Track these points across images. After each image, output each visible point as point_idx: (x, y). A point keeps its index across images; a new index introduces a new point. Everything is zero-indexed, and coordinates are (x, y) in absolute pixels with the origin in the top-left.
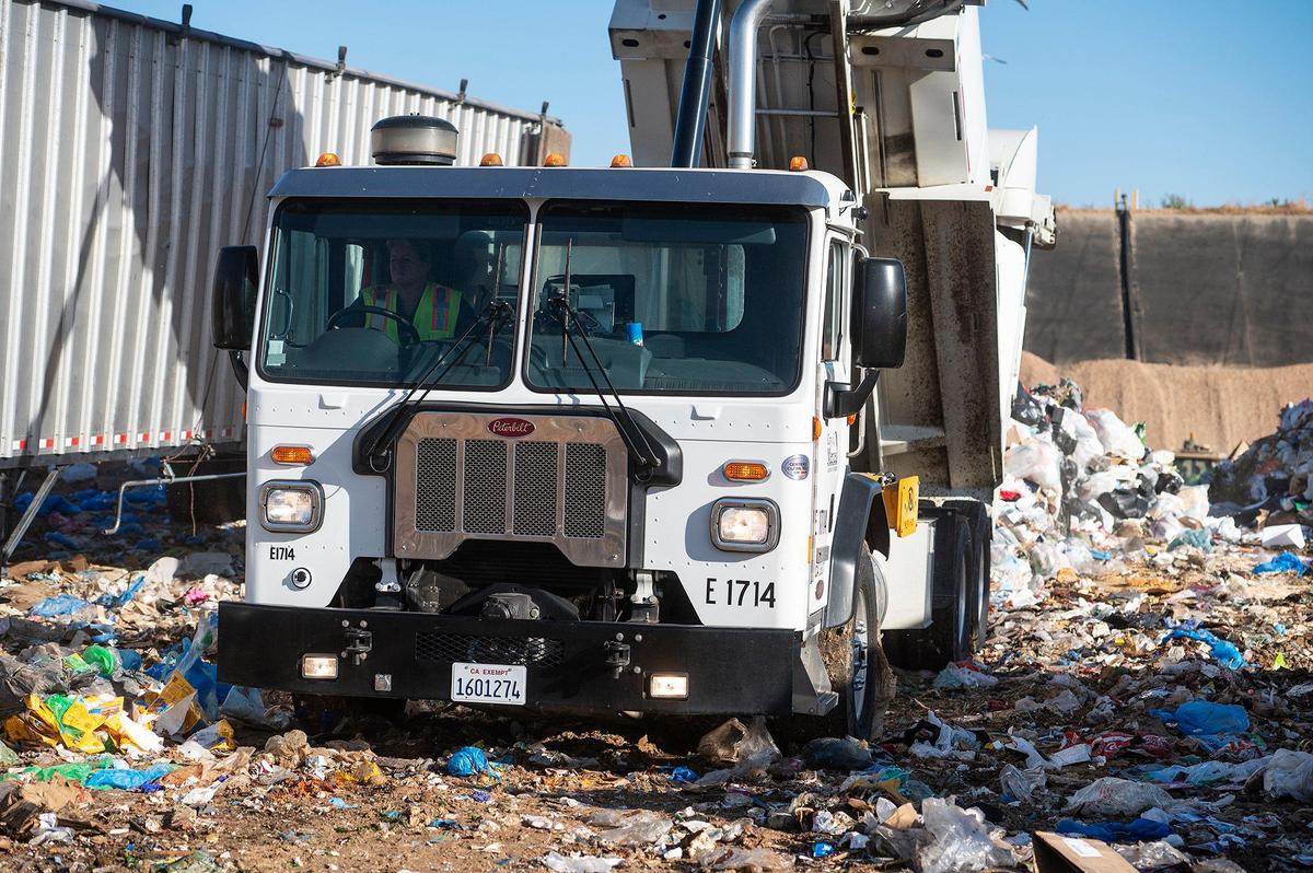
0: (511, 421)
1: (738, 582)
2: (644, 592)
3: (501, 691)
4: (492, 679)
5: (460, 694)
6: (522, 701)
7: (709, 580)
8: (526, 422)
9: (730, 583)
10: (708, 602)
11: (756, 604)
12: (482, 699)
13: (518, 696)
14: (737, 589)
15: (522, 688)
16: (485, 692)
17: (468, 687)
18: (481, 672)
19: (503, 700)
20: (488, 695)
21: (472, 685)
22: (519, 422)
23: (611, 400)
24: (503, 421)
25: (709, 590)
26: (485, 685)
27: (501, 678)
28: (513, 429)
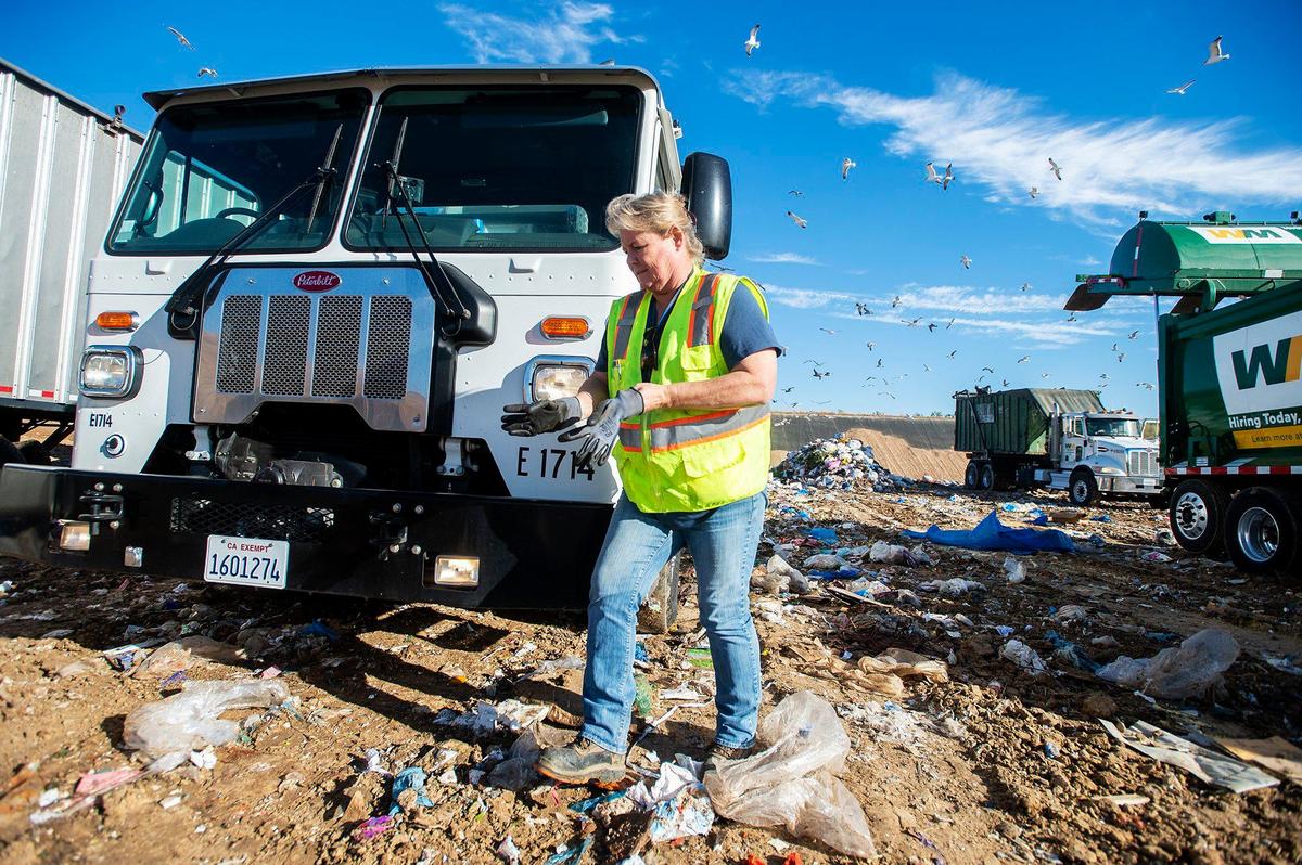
0: (316, 274)
1: (553, 451)
2: (453, 462)
3: (259, 572)
4: (251, 555)
5: (214, 573)
6: (281, 584)
7: (522, 449)
8: (330, 275)
9: (544, 452)
10: (520, 473)
11: (573, 477)
12: (238, 581)
13: (277, 577)
14: (552, 459)
15: (282, 569)
16: (241, 572)
17: (223, 565)
18: (239, 547)
19: (259, 583)
20: (244, 576)
21: (228, 563)
22: (324, 275)
23: (424, 257)
24: (307, 275)
25: (521, 460)
26: (242, 563)
27: (260, 555)
28: (318, 282)
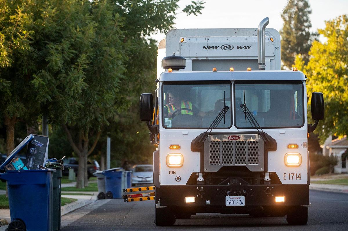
0: (234, 136)
1: (291, 174)
2: (267, 178)
3: (239, 203)
4: (236, 200)
5: (228, 204)
6: (244, 205)
7: (284, 174)
9: (289, 174)
10: (284, 179)
11: (296, 179)
13: (243, 203)
14: (291, 176)
16: (234, 203)
17: (230, 202)
18: (233, 198)
19: (239, 205)
20: (235, 204)
21: (231, 202)
22: (236, 136)
23: (260, 130)
24: (232, 136)
25: (284, 176)
26: (234, 202)
27: (238, 199)
28: (235, 138)
